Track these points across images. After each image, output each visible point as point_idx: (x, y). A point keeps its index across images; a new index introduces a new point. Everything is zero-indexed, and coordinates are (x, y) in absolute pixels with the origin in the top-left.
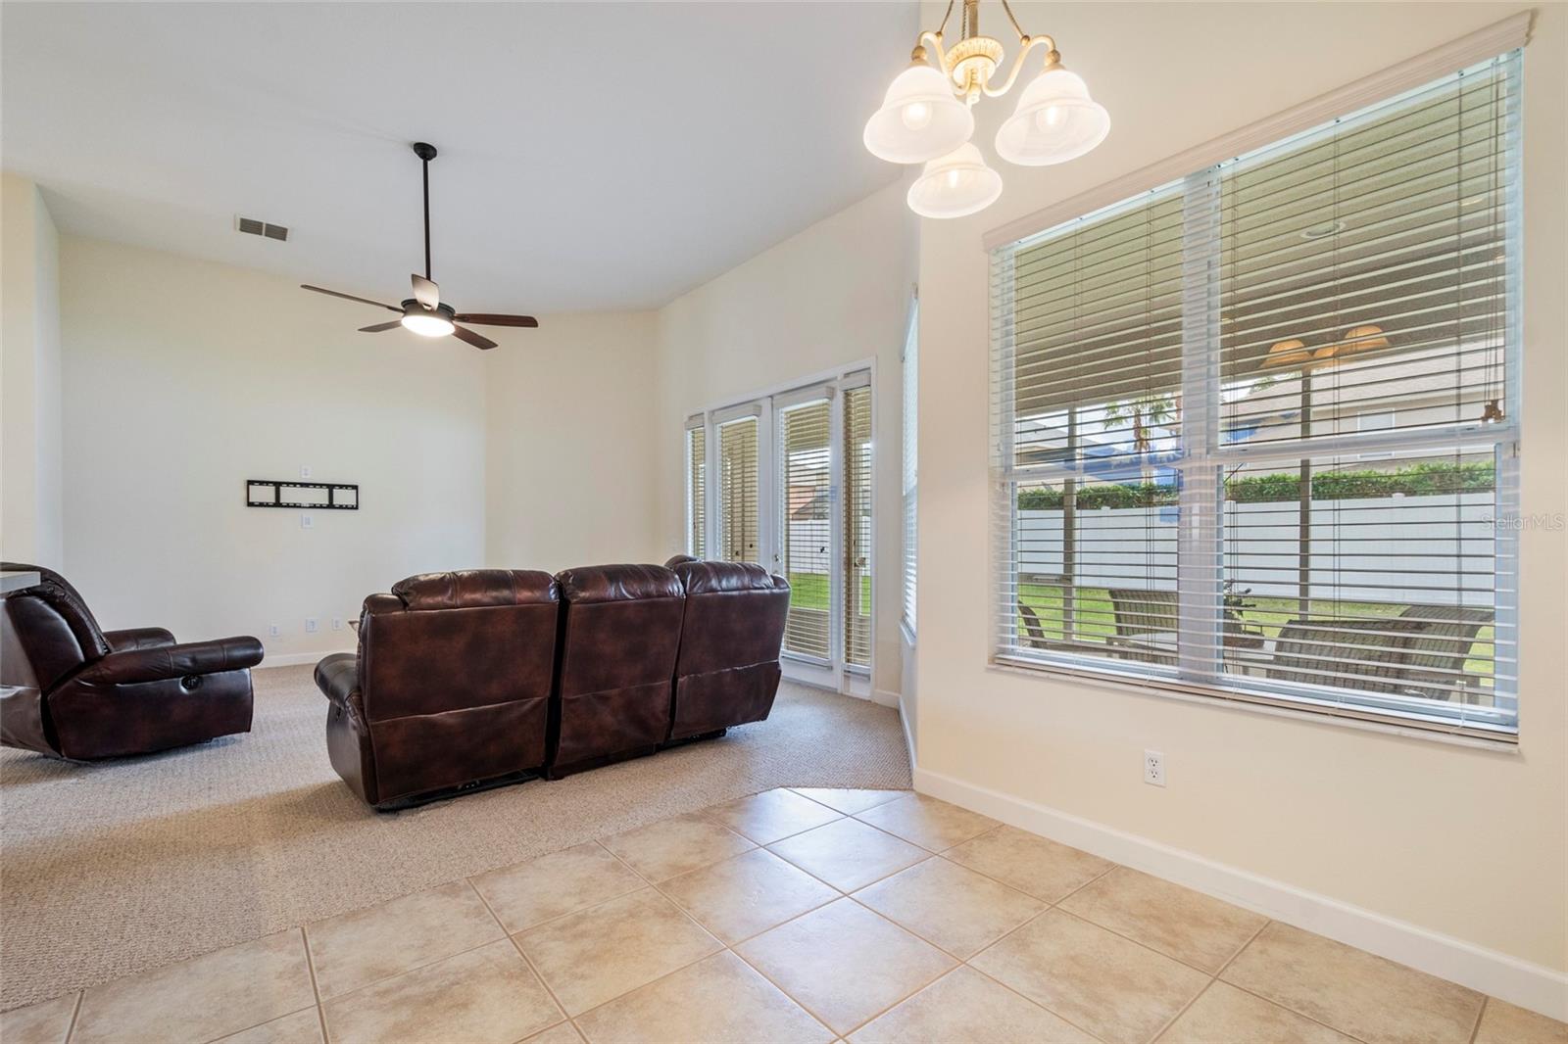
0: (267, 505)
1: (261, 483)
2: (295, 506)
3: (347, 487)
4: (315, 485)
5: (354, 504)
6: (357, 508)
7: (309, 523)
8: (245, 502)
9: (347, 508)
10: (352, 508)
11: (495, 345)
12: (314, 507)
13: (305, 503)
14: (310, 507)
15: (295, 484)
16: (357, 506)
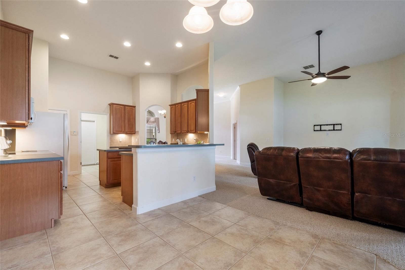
0: (318, 131)
1: (317, 125)
2: (325, 130)
3: (338, 124)
4: (330, 125)
5: (340, 129)
6: (341, 130)
7: (328, 135)
8: (313, 130)
9: (338, 130)
10: (340, 130)
11: (350, 76)
12: (330, 130)
13: (327, 129)
14: (328, 130)
15: (325, 125)
16: (341, 129)
